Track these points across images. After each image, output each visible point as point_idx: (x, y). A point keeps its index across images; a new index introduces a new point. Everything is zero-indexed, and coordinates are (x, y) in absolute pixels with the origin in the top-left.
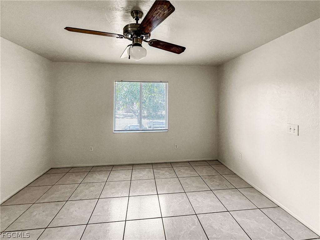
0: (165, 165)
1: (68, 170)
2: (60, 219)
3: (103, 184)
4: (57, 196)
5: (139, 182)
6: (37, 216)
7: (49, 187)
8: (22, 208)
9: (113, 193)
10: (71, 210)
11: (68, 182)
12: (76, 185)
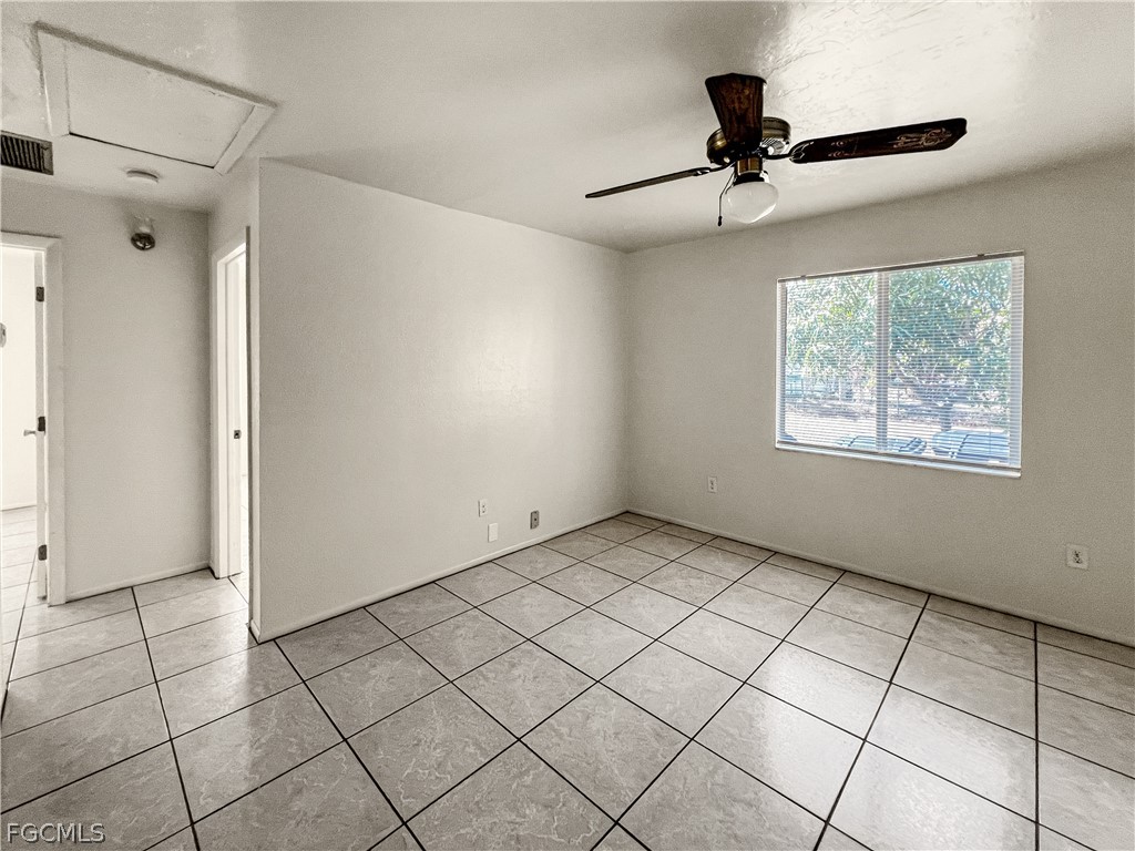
0: (993, 619)
1: (657, 524)
2: (613, 605)
3: (725, 584)
4: (621, 565)
5: (838, 622)
6: (581, 583)
7: (612, 545)
8: (562, 561)
9: (742, 613)
10: (636, 601)
11: (650, 549)
12: (663, 562)
